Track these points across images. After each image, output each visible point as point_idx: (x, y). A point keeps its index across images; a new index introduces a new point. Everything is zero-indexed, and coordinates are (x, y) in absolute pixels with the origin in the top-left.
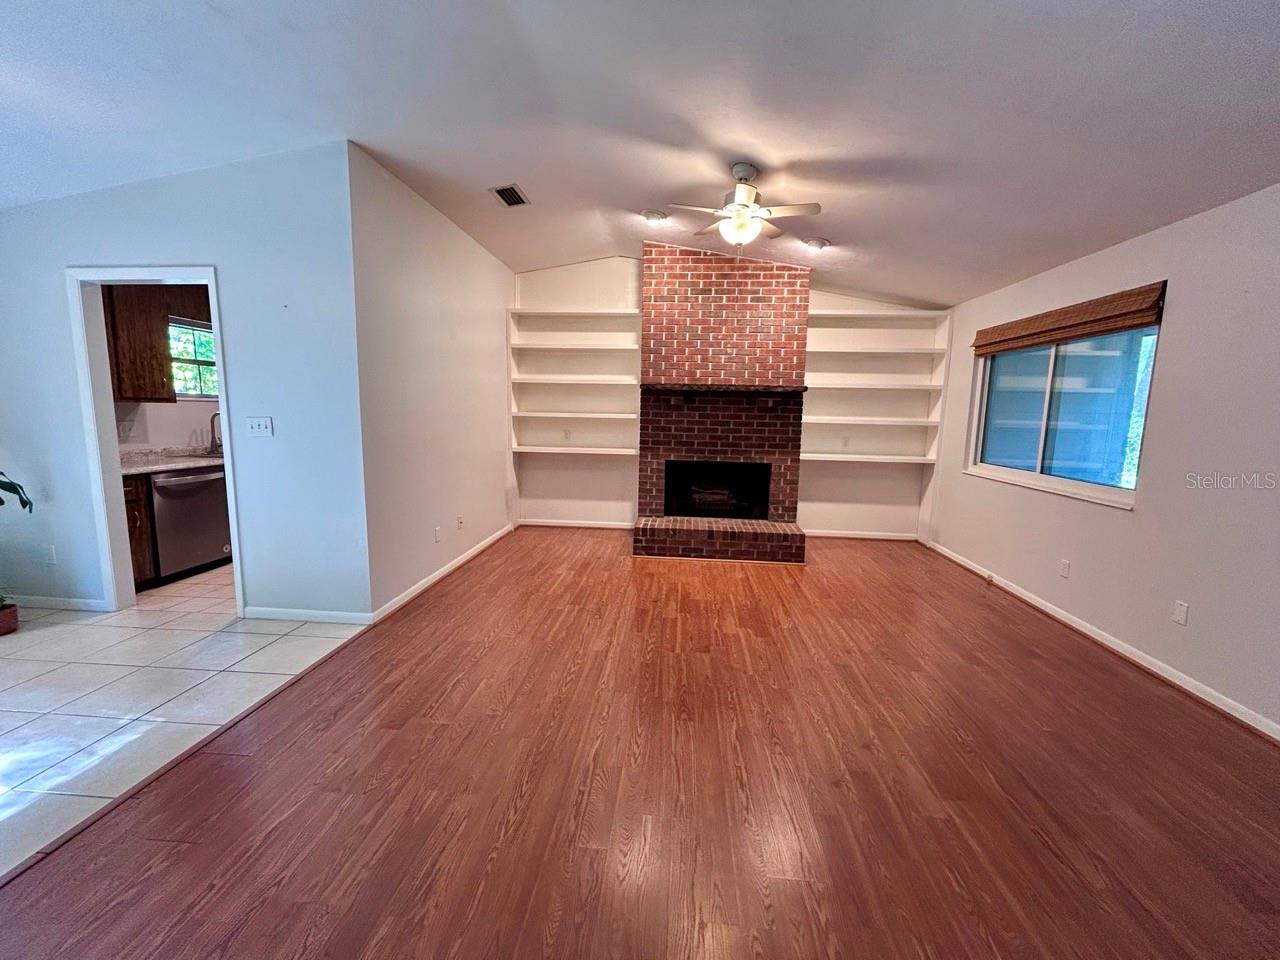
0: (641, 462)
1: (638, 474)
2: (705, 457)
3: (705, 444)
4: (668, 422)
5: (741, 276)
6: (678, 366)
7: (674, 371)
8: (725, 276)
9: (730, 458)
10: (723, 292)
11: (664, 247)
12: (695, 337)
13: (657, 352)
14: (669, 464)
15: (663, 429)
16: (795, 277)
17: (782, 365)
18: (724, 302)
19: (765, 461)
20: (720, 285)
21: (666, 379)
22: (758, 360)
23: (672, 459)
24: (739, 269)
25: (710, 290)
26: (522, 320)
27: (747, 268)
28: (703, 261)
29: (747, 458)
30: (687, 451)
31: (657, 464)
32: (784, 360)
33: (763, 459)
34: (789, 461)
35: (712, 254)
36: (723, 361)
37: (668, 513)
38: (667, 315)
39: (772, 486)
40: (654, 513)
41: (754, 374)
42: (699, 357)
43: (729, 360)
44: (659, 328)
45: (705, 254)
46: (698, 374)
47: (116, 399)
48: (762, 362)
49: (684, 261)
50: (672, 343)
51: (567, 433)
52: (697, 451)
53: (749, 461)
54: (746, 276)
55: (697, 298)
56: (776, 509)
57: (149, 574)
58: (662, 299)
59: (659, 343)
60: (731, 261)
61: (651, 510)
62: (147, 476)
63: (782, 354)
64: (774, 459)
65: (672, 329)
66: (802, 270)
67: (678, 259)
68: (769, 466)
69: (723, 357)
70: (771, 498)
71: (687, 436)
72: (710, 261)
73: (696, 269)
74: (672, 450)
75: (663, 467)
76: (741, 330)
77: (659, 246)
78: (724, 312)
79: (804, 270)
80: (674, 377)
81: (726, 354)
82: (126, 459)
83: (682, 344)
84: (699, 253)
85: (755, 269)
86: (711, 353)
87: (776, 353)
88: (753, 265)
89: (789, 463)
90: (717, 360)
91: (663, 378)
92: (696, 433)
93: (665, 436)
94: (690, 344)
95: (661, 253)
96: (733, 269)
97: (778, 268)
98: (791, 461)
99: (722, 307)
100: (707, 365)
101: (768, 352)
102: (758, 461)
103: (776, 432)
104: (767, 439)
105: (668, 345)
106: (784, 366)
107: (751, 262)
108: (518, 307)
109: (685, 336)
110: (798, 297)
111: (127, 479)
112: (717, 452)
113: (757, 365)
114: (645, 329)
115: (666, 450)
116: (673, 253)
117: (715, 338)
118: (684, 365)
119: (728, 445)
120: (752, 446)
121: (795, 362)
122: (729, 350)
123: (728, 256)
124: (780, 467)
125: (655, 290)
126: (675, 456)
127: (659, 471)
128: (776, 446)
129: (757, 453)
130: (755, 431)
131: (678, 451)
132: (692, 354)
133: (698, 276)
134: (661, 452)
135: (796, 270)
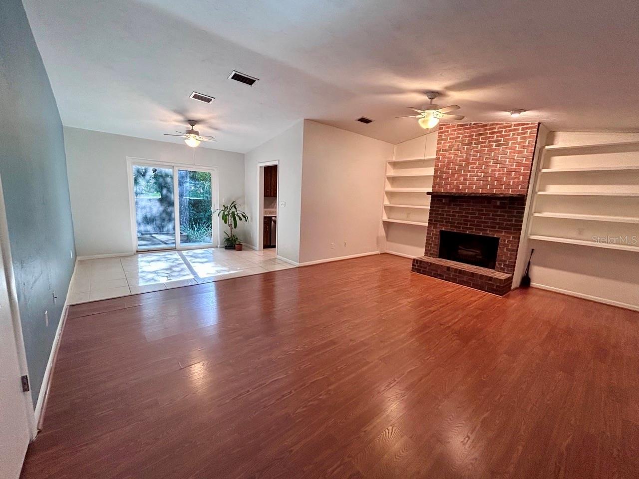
0: (428, 230)
1: (426, 235)
2: (461, 230)
3: (461, 224)
4: (443, 211)
5: (490, 133)
6: (451, 183)
7: (449, 186)
8: (481, 134)
9: (474, 232)
10: (479, 143)
11: (449, 124)
12: (461, 168)
13: (441, 176)
14: (441, 232)
15: (440, 214)
16: (527, 128)
17: (512, 181)
18: (479, 148)
19: (495, 236)
20: (477, 140)
21: (444, 190)
22: (496, 179)
23: (443, 229)
24: (490, 129)
25: (472, 143)
26: (395, 165)
27: (495, 128)
28: (470, 128)
29: (485, 233)
30: (451, 226)
31: (436, 231)
32: (514, 178)
33: (494, 235)
34: (511, 238)
35: (474, 124)
36: (475, 180)
37: (440, 256)
38: (448, 158)
39: (499, 252)
40: (432, 255)
41: (493, 187)
42: (462, 178)
43: (479, 179)
44: (443, 165)
45: (470, 124)
46: (461, 188)
47: (264, 196)
48: (499, 180)
49: (458, 130)
50: (449, 172)
51: (408, 214)
52: (456, 227)
53: (485, 235)
54: (493, 133)
55: (464, 148)
56: (500, 264)
57: (269, 244)
58: (446, 150)
59: (442, 172)
60: (486, 125)
61: (431, 254)
62: (271, 217)
63: (513, 175)
64: (501, 235)
65: (449, 165)
66: (531, 124)
67: (456, 130)
68: (498, 239)
69: (476, 178)
70: (497, 258)
71: (452, 219)
72: (473, 128)
73: (465, 133)
74: (444, 225)
75: (438, 233)
76: (487, 163)
77: (447, 125)
78: (478, 154)
79: (534, 124)
80: (447, 189)
81: (478, 176)
82: (265, 212)
83: (454, 172)
84: (467, 125)
85: (500, 128)
86: (469, 176)
87: (509, 175)
88: (498, 126)
89: (511, 239)
90: (472, 179)
91: (442, 189)
92: (457, 217)
93: (441, 218)
94: (458, 172)
95: (447, 128)
96: (486, 130)
97: (515, 125)
98: (513, 238)
99: (477, 152)
100: (466, 182)
101: (503, 174)
102: (491, 236)
103: (504, 220)
104: (498, 224)
105: (446, 173)
106: (513, 182)
107: (497, 124)
108: (394, 159)
109: (455, 168)
110: (528, 140)
111: (265, 218)
112: (467, 228)
113: (496, 182)
114: (436, 166)
115: (440, 225)
116: (453, 127)
117: (472, 168)
118: (453, 183)
119: (474, 225)
120: (488, 227)
121: (521, 179)
122: (479, 174)
123: (484, 123)
124: (505, 241)
125: (443, 146)
126: (445, 229)
127: (436, 235)
128: (504, 228)
129: (490, 231)
130: (490, 219)
131: (446, 226)
132: (459, 177)
133: (466, 137)
134: (438, 226)
135: (528, 124)
